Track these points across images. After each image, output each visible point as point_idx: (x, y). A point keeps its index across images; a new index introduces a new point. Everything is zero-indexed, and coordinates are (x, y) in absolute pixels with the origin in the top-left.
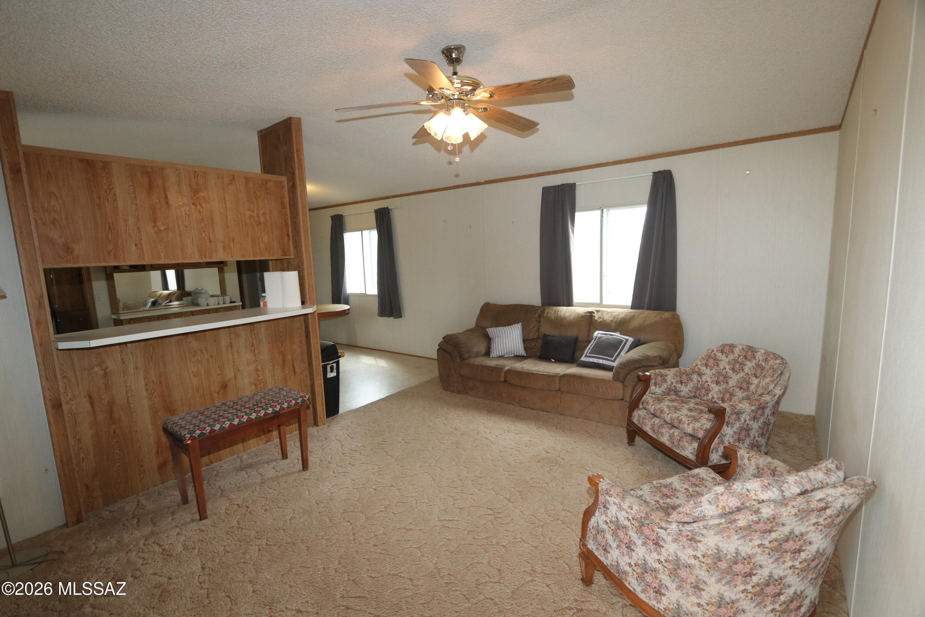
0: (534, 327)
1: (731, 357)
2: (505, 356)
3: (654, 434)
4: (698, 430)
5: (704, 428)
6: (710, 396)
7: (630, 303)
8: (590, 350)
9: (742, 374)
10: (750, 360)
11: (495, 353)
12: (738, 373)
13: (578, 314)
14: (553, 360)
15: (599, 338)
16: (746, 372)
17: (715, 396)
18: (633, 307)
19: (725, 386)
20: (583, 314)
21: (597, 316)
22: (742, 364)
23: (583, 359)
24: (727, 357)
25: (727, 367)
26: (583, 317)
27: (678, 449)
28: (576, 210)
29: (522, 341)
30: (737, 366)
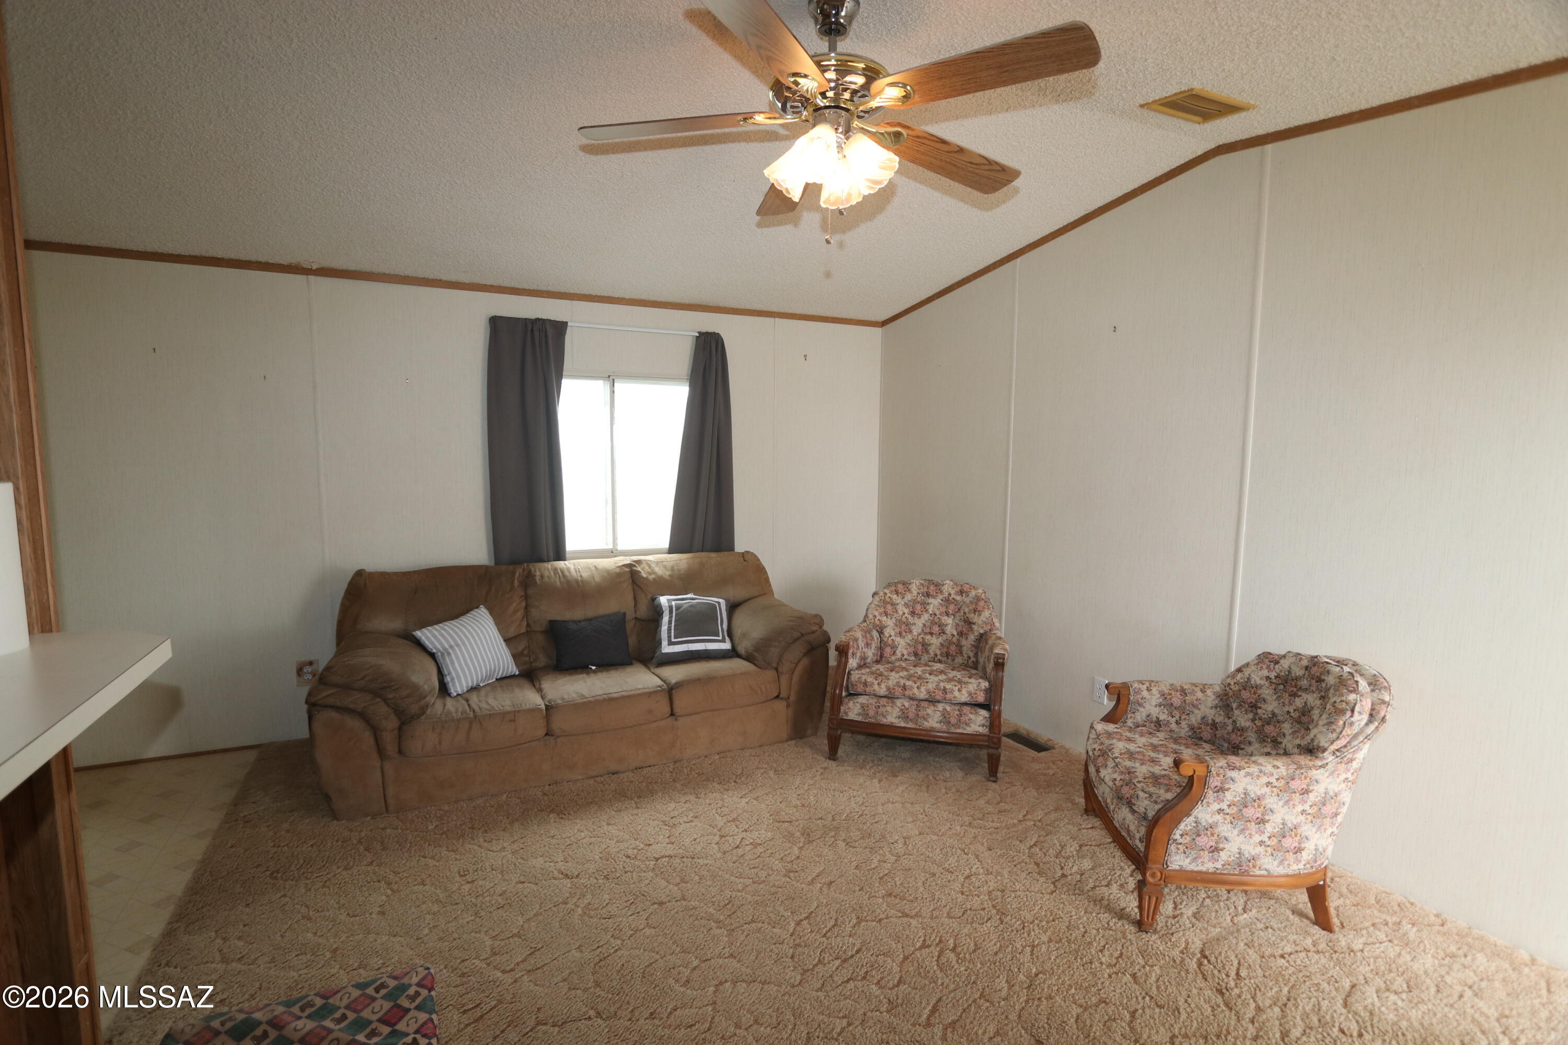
0: (516, 611)
1: (908, 597)
2: (481, 685)
3: (907, 723)
4: (976, 694)
5: (983, 688)
6: (899, 654)
7: (665, 543)
8: (673, 631)
9: (926, 617)
10: (934, 597)
11: (458, 686)
12: (919, 616)
13: (608, 571)
14: (594, 668)
15: (678, 608)
16: (931, 612)
17: (905, 652)
18: (671, 550)
19: (910, 637)
20: (618, 570)
21: (643, 571)
22: (924, 605)
23: (666, 649)
24: (903, 598)
25: (906, 611)
26: (619, 575)
27: (959, 727)
28: (564, 373)
29: (503, 644)
30: (918, 607)
